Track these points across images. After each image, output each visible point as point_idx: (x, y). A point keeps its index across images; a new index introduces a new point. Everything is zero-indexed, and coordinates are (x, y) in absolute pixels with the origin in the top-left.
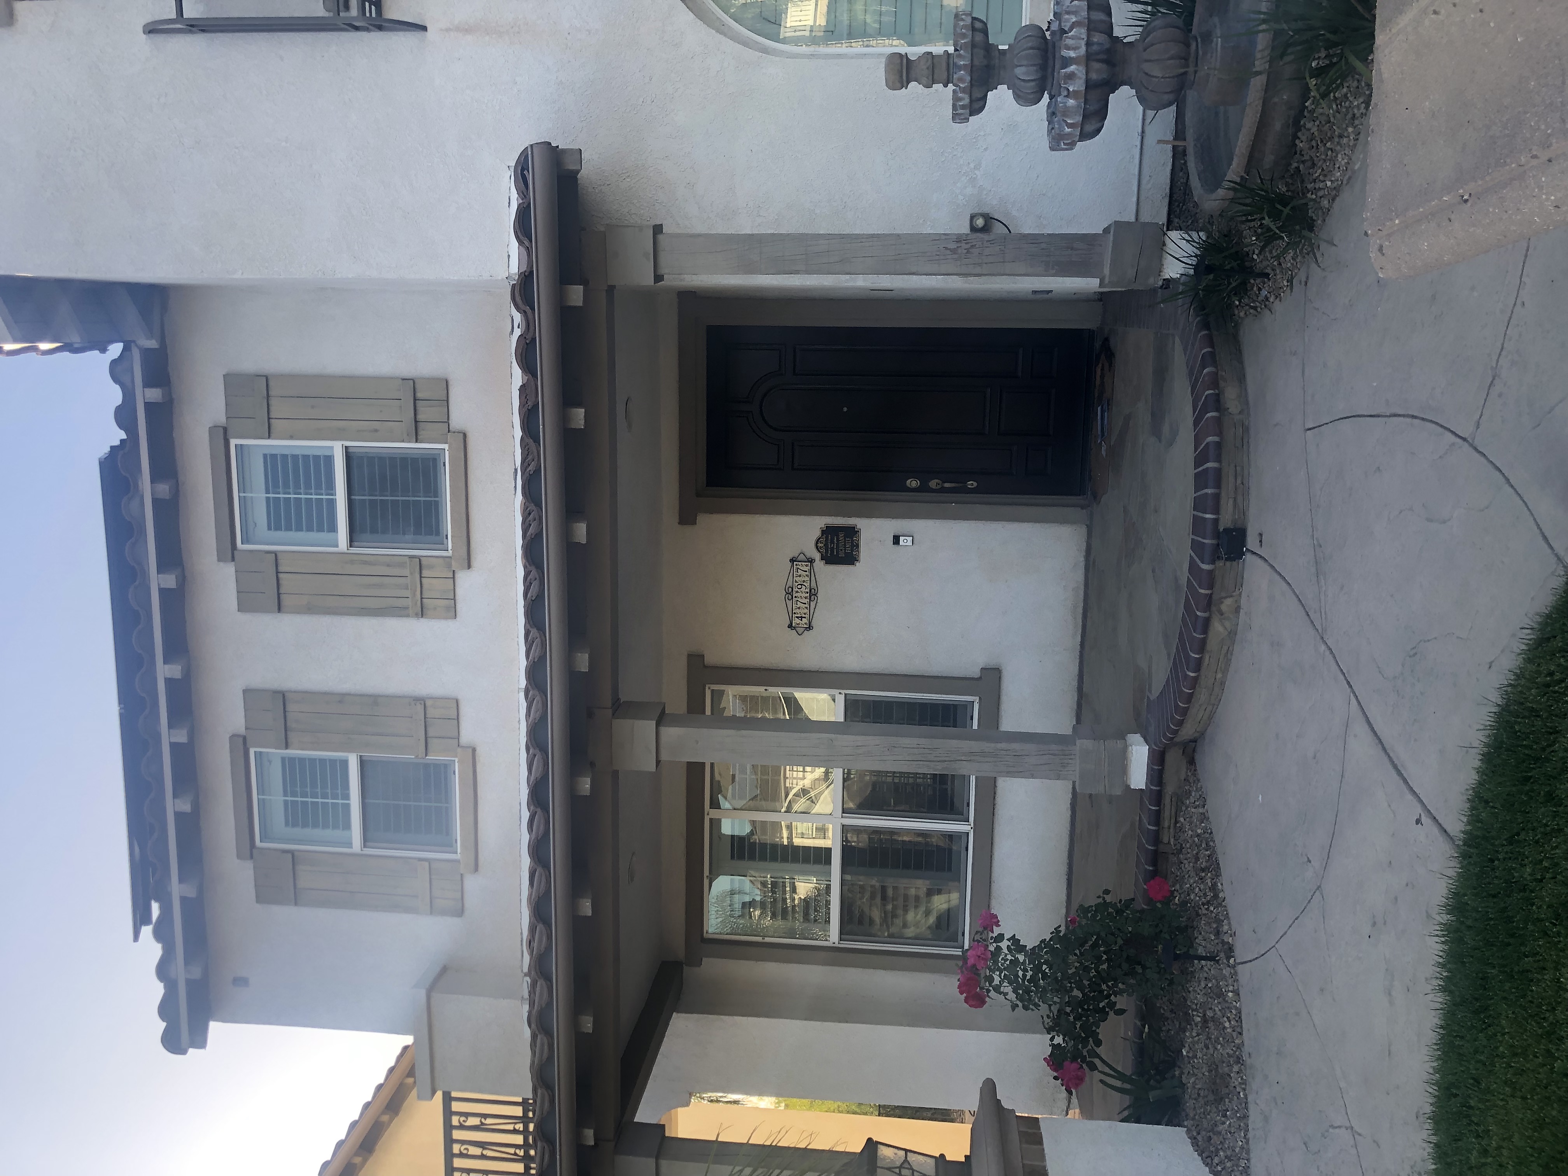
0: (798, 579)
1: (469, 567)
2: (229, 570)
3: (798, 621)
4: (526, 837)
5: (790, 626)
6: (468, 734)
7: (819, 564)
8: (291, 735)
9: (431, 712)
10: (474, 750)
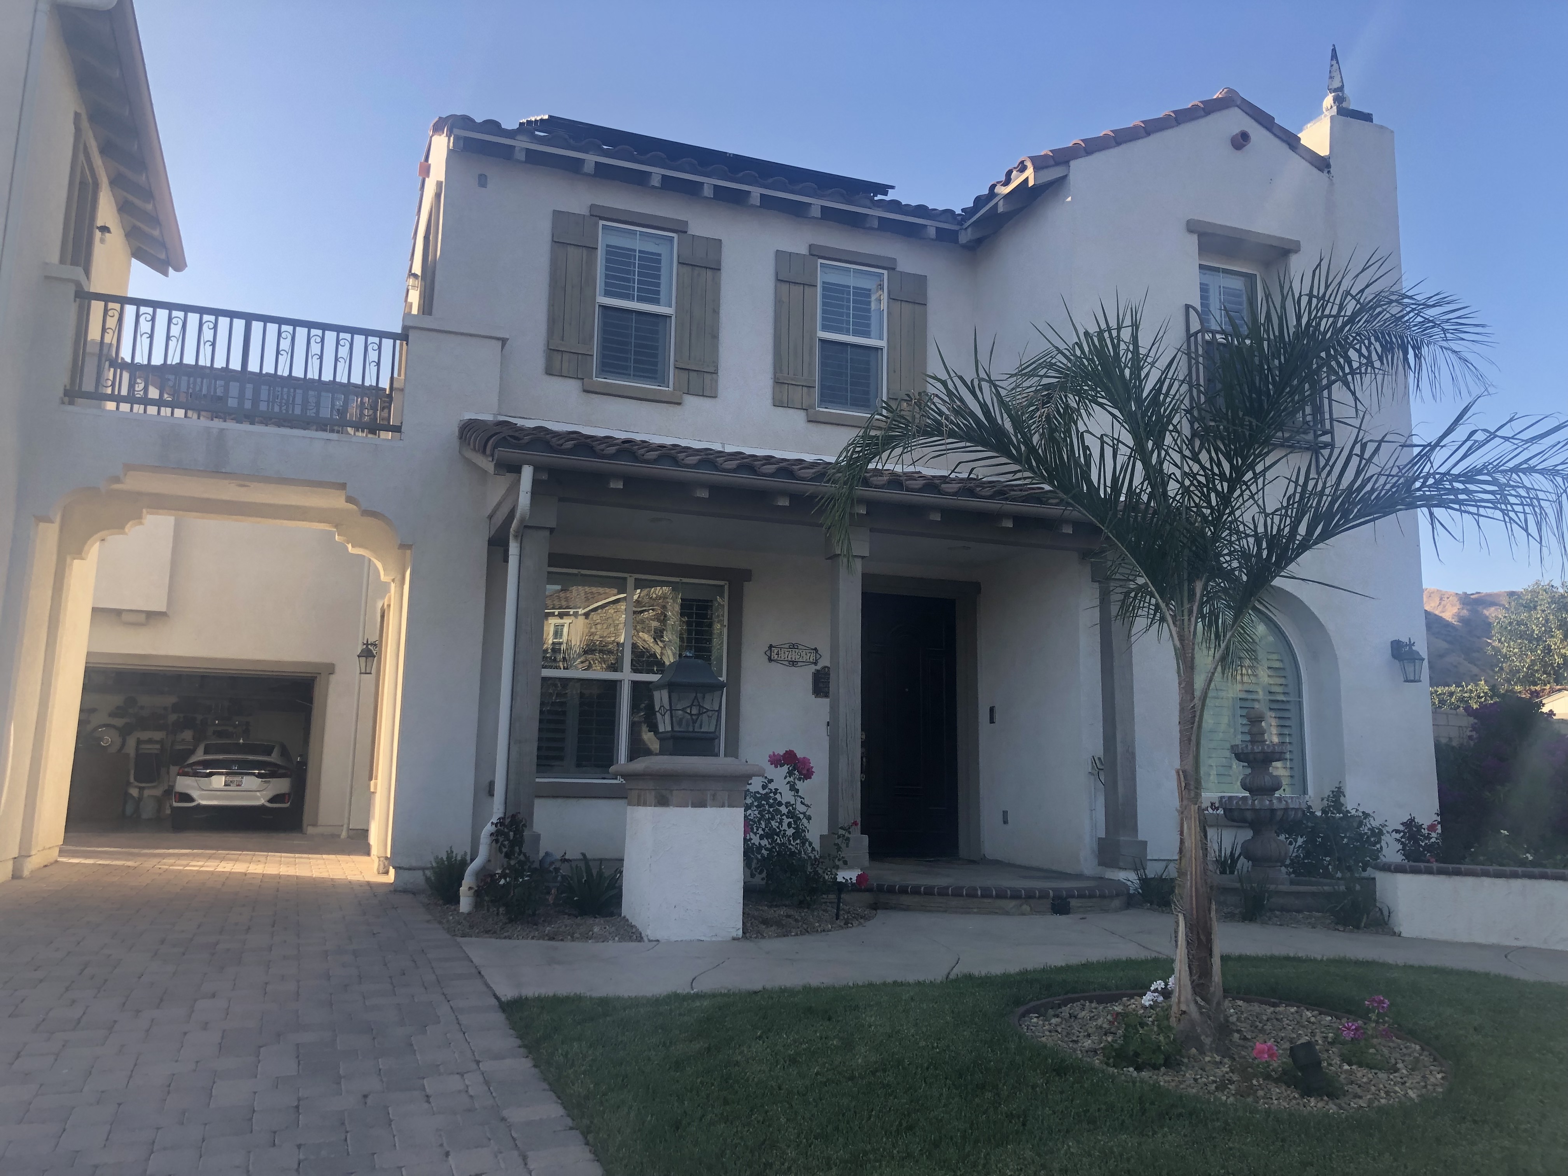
0: (804, 652)
1: (809, 421)
2: (804, 250)
3: (776, 651)
4: (638, 437)
5: (771, 647)
6: (691, 401)
7: (813, 668)
8: (689, 268)
9: (708, 377)
10: (679, 404)
